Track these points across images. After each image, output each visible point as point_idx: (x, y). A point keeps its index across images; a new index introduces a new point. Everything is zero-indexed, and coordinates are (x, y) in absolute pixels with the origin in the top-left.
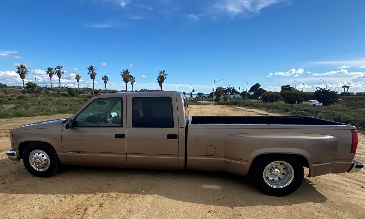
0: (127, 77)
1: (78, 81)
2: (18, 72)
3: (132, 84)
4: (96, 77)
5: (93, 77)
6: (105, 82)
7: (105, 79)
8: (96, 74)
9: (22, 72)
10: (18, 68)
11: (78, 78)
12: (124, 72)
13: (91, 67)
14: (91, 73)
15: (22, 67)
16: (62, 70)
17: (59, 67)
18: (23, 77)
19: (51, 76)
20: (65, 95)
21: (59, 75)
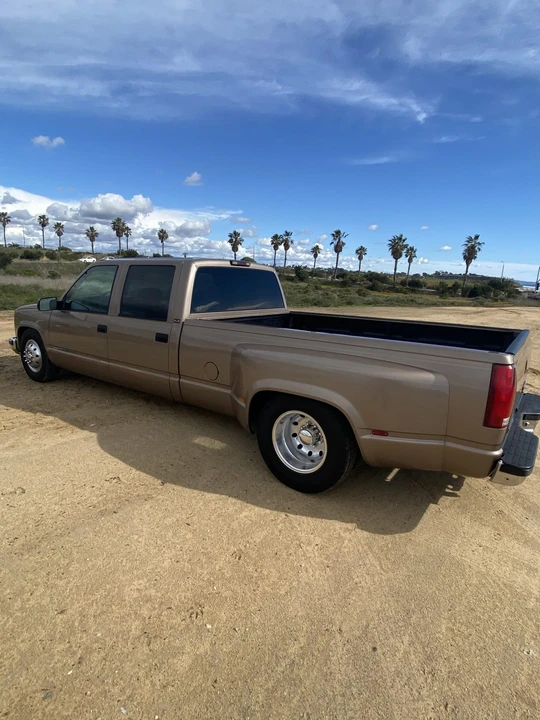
0: (397, 248)
1: (316, 256)
2: (230, 241)
3: (410, 261)
4: (343, 248)
5: (338, 249)
6: (360, 258)
7: (361, 252)
8: (344, 244)
9: (235, 241)
10: (231, 236)
11: (316, 251)
12: (394, 240)
13: (338, 233)
14: (336, 242)
15: (236, 234)
16: (292, 238)
17: (287, 234)
18: (235, 249)
19: (276, 248)
20: (291, 279)
21: (287, 247)
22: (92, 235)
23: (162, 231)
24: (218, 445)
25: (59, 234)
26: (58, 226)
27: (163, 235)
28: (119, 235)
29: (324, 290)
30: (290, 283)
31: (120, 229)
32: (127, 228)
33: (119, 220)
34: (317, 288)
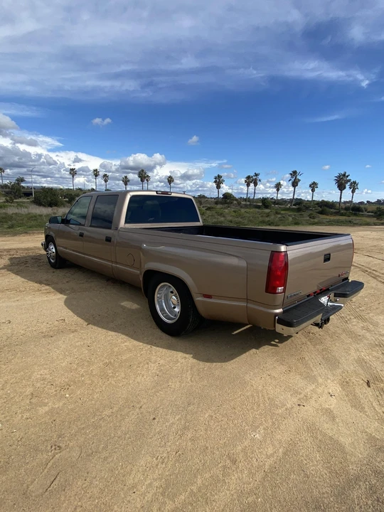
0: (342, 182)
1: (278, 190)
2: (215, 182)
3: (353, 192)
4: (299, 183)
5: (295, 184)
6: (313, 191)
7: (313, 186)
8: (299, 180)
9: (219, 181)
10: (215, 178)
11: (278, 186)
12: (339, 176)
13: (295, 173)
14: (293, 180)
15: (219, 177)
16: (260, 177)
17: (256, 175)
18: (218, 187)
19: (248, 185)
20: (258, 207)
21: (256, 184)
22: (126, 181)
23: (170, 177)
24: (135, 306)
25: (106, 181)
26: (105, 175)
27: (170, 180)
28: (142, 181)
29: (282, 214)
30: (257, 210)
31: (143, 176)
32: (148, 176)
33: (143, 171)
34: (277, 213)
